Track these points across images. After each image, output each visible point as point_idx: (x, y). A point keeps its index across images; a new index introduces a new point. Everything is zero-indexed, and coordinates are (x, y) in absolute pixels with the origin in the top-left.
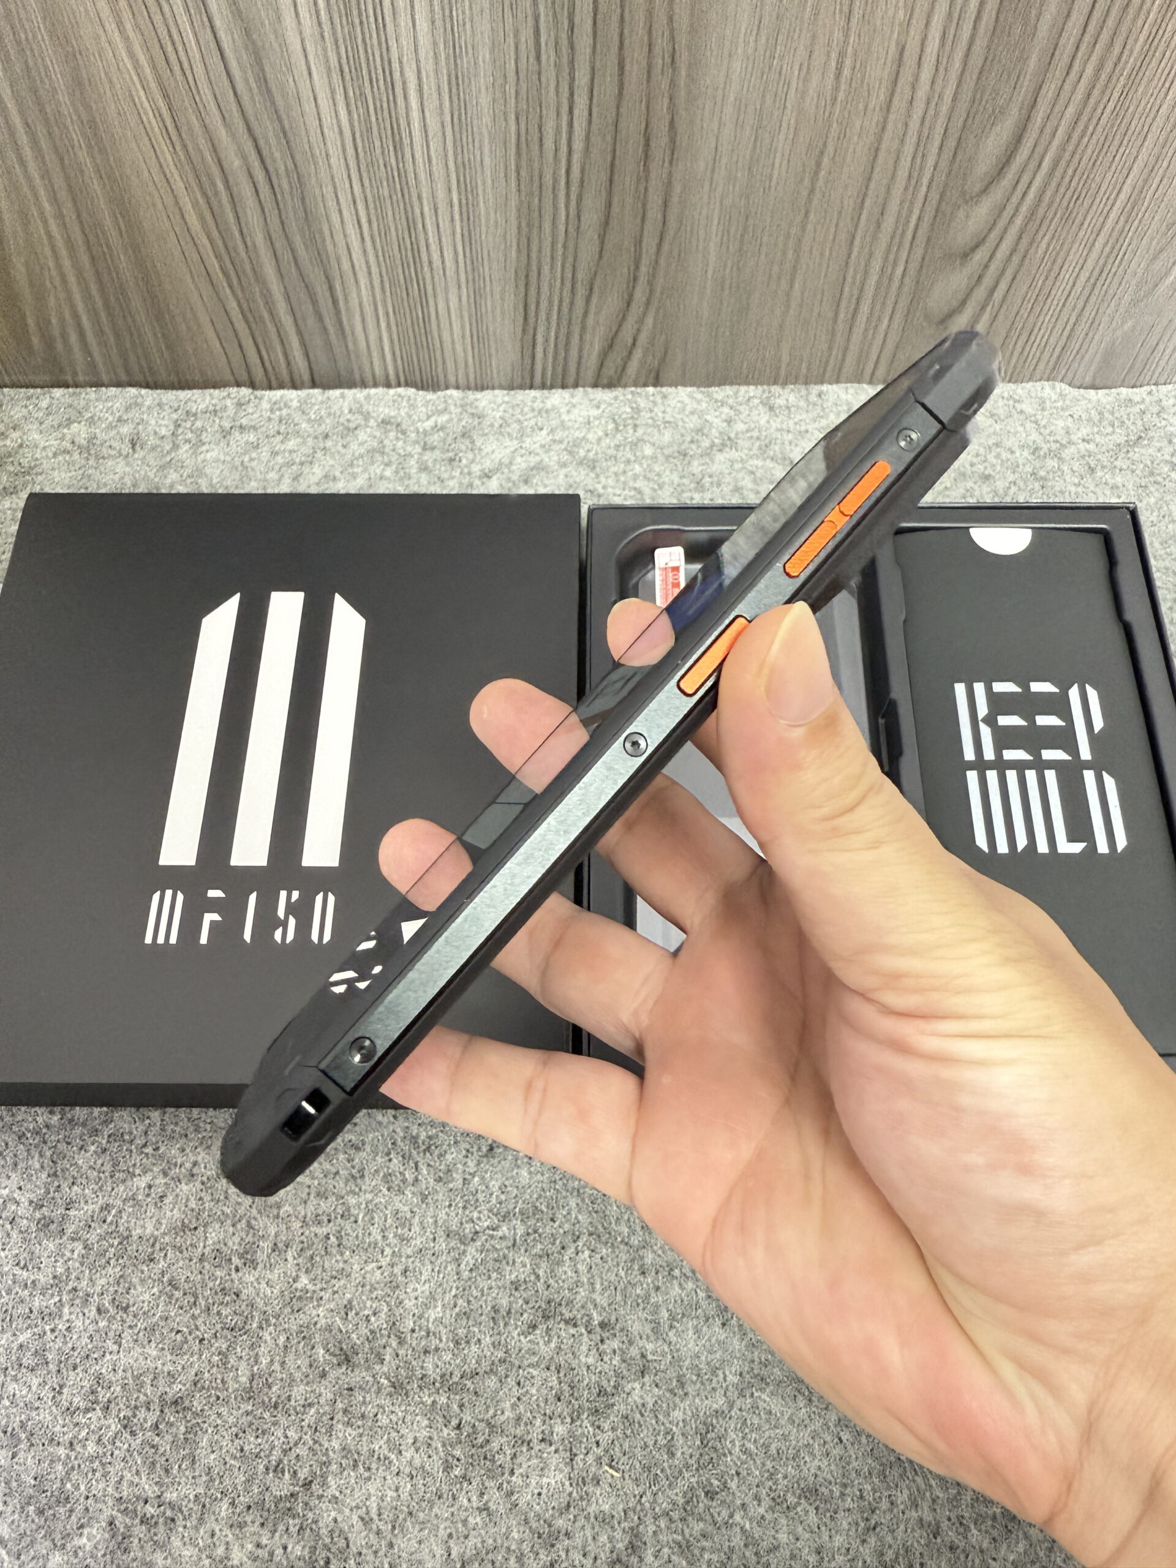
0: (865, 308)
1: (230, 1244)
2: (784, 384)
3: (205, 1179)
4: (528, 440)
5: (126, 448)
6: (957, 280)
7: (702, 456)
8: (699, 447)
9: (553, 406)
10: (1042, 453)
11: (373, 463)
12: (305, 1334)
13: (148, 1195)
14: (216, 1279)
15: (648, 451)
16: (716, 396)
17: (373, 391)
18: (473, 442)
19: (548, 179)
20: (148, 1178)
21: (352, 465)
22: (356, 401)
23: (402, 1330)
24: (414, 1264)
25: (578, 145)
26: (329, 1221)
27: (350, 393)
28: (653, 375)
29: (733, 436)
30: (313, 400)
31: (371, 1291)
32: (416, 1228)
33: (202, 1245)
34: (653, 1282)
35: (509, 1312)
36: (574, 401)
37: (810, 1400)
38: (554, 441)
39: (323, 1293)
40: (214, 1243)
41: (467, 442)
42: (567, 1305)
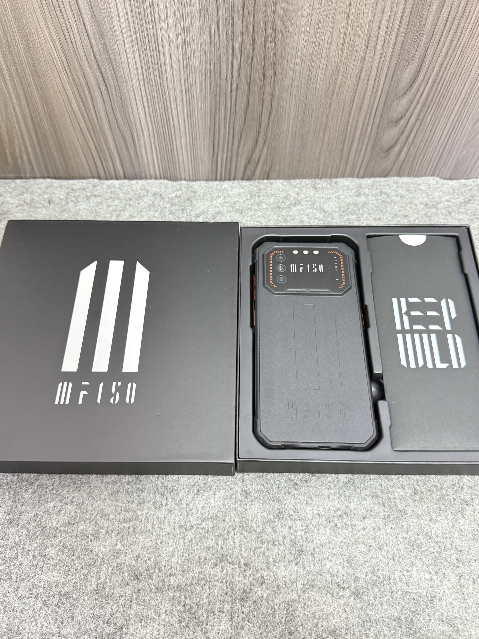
0: (355, 144)
1: (88, 530)
2: (321, 178)
3: (77, 503)
4: (215, 202)
5: (46, 204)
6: (394, 132)
7: (286, 208)
8: (285, 204)
9: (225, 188)
10: (429, 206)
11: (150, 211)
12: (120, 567)
13: (54, 510)
14: (82, 545)
15: (264, 206)
16: (292, 183)
17: (150, 181)
18: (192, 203)
19: (223, 88)
20: (54, 503)
21: (141, 211)
22: (143, 185)
23: (160, 566)
24: (165, 539)
25: (235, 74)
26: (130, 521)
27: (140, 182)
28: (266, 175)
29: (299, 200)
30: (125, 185)
31: (147, 550)
32: (166, 524)
33: (76, 531)
34: (266, 547)
35: (206, 559)
36: (234, 186)
37: (333, 595)
38: (225, 202)
39: (127, 551)
40: (81, 530)
41: (189, 203)
42: (230, 556)
